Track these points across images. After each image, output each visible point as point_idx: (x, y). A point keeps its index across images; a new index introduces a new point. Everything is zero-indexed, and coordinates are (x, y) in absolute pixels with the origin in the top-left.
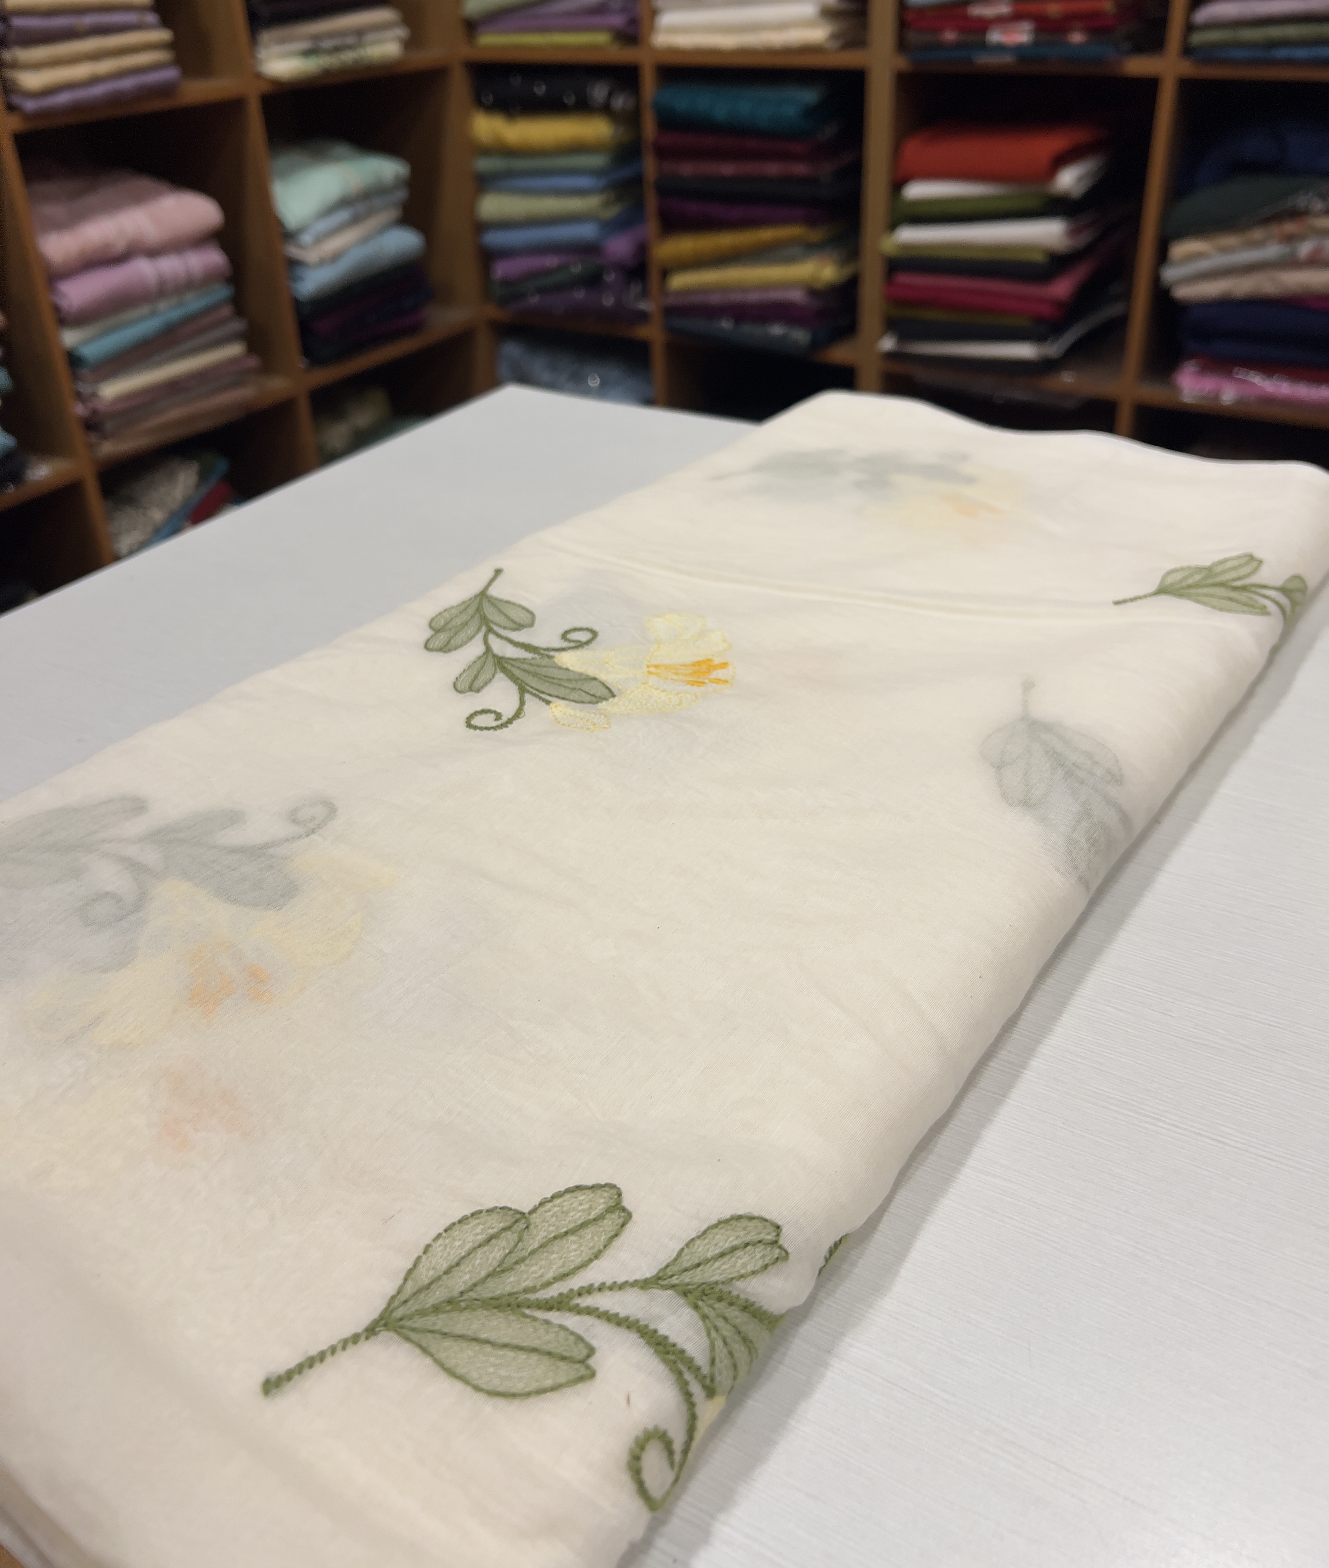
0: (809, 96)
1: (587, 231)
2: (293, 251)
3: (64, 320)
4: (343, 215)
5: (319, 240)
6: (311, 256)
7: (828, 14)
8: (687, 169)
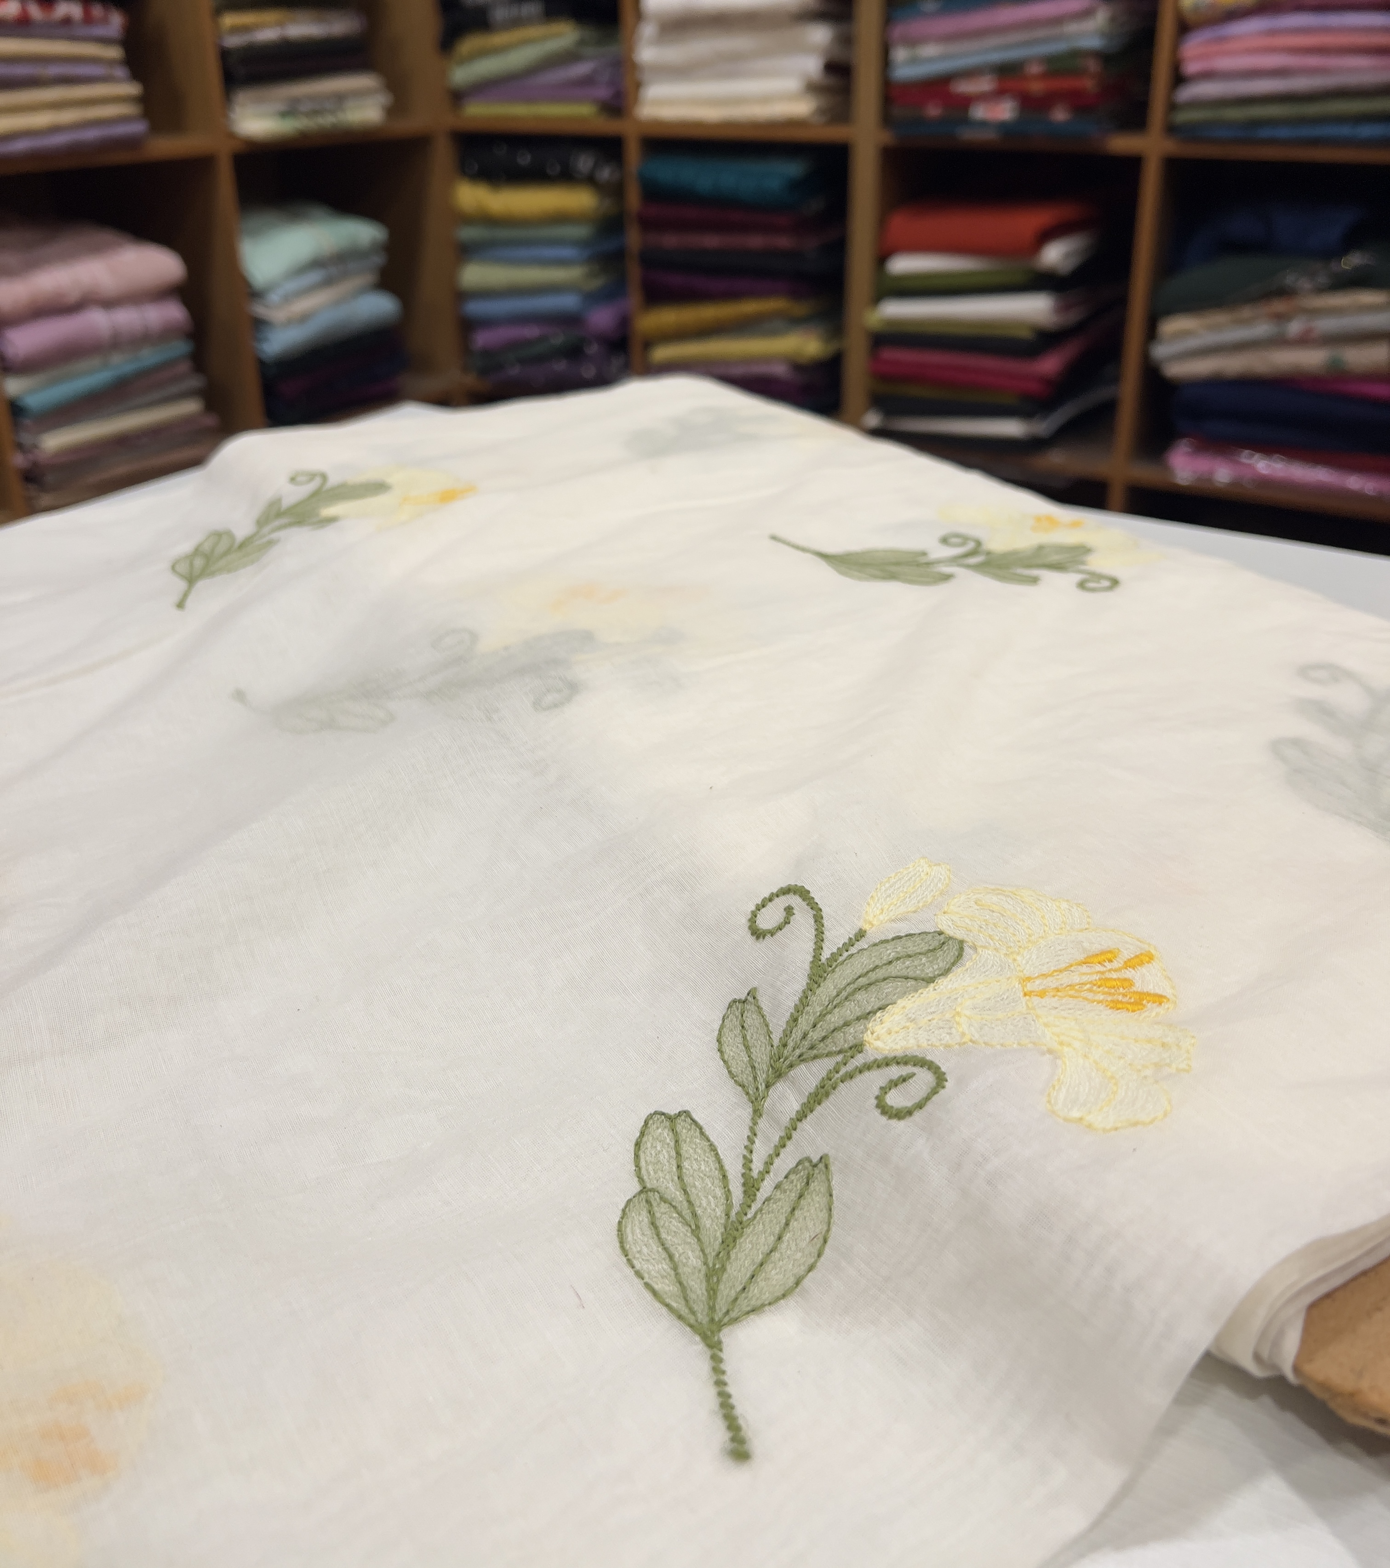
0: (793, 169)
1: (568, 302)
2: (259, 310)
3: (8, 367)
4: (314, 277)
5: (288, 299)
6: (279, 316)
7: (812, 88)
8: (671, 241)
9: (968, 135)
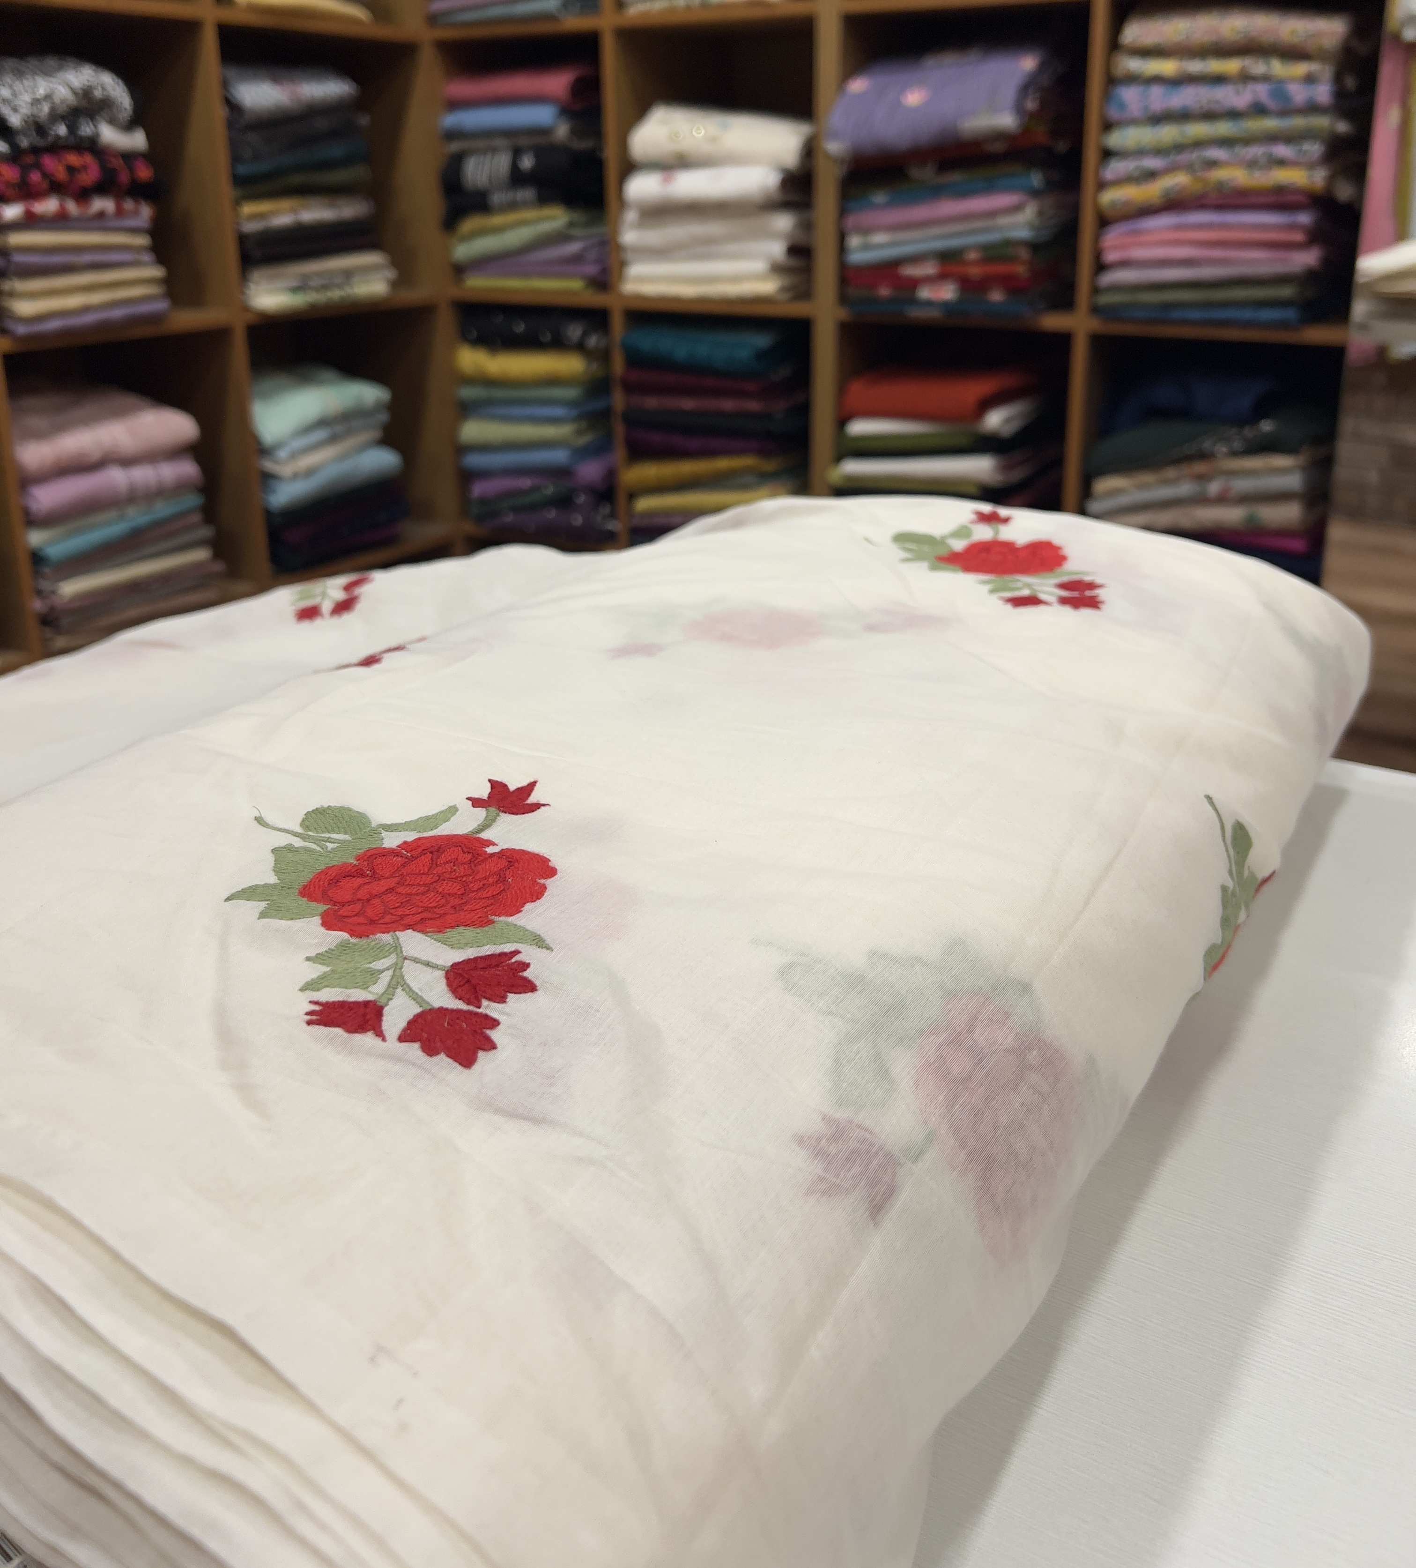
0: (762, 341)
1: (559, 457)
2: (268, 465)
3: (32, 521)
4: (320, 435)
5: (295, 455)
6: (286, 470)
7: (777, 269)
8: (652, 402)
9: (915, 313)
